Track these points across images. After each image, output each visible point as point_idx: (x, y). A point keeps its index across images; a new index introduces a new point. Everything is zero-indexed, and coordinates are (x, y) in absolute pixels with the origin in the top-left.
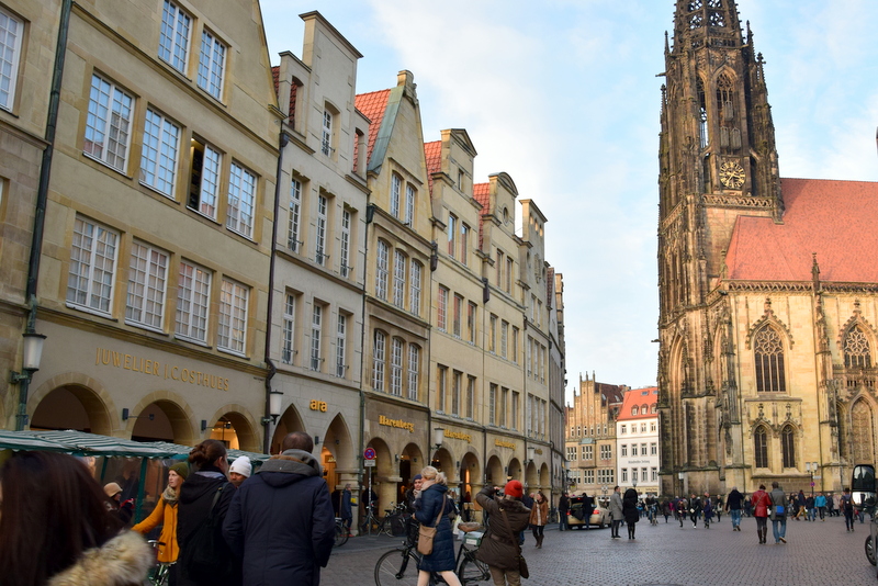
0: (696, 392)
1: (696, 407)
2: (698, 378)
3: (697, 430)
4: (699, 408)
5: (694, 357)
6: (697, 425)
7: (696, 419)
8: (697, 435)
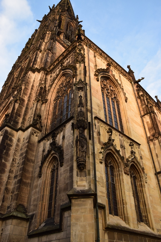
0: (19, 126)
1: (15, 140)
2: (25, 114)
3: (8, 165)
4: (19, 140)
5: (26, 99)
6: (11, 159)
7: (12, 152)
8: (7, 169)
